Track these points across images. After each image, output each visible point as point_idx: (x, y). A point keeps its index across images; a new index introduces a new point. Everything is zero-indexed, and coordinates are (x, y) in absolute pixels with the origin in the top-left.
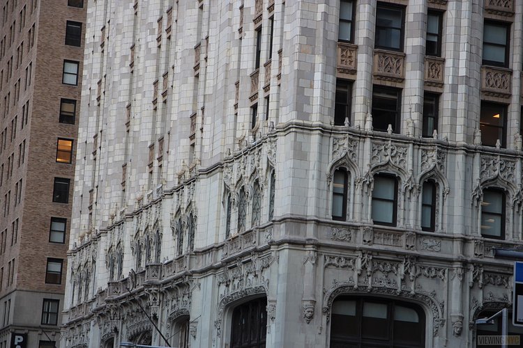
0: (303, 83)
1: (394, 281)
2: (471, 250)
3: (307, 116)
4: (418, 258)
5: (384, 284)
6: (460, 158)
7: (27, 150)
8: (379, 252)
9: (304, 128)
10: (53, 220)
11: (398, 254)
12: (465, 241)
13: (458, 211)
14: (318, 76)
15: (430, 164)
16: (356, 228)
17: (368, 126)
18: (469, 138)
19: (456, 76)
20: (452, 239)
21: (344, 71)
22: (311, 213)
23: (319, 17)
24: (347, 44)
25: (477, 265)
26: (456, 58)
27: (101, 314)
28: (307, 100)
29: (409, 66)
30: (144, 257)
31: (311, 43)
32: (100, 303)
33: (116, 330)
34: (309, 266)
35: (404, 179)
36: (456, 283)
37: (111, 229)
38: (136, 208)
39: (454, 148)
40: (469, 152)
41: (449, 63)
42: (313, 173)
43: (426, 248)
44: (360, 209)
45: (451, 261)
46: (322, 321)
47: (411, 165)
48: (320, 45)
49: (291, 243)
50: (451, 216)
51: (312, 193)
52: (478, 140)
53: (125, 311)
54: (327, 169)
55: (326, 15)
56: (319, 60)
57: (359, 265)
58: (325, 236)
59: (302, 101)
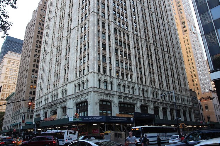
0: (94, 65)
1: (108, 98)
2: (118, 93)
3: (94, 70)
4: (111, 94)
5: (106, 98)
6: (115, 79)
7: (26, 87)
8: (106, 93)
9: (94, 72)
10: (29, 97)
11: (108, 93)
12: (117, 92)
13: (115, 87)
14: (96, 64)
15: (111, 80)
16: (102, 89)
17: (103, 73)
18: (116, 76)
19: (113, 67)
20: (115, 91)
21: (99, 64)
22: (96, 86)
23: (95, 56)
24: (99, 60)
25: (118, 95)
26: (113, 64)
27: (44, 108)
28: (94, 68)
29: (107, 65)
30: (53, 99)
31: (94, 59)
32: (44, 107)
33: (48, 111)
34: (96, 95)
35: (108, 82)
36: (116, 98)
37: (45, 95)
38: (51, 91)
39: (114, 78)
40: (116, 78)
41: (112, 65)
42: (96, 80)
43: (112, 93)
44: (102, 86)
45: (115, 95)
46: (98, 104)
47: (109, 80)
48: (96, 60)
49: (93, 91)
50: (114, 88)
51: (96, 83)
52: (117, 77)
53: (50, 107)
54: (98, 79)
55: (96, 55)
56: (96, 62)
57: (103, 95)
58: (98, 90)
59: (93, 68)
